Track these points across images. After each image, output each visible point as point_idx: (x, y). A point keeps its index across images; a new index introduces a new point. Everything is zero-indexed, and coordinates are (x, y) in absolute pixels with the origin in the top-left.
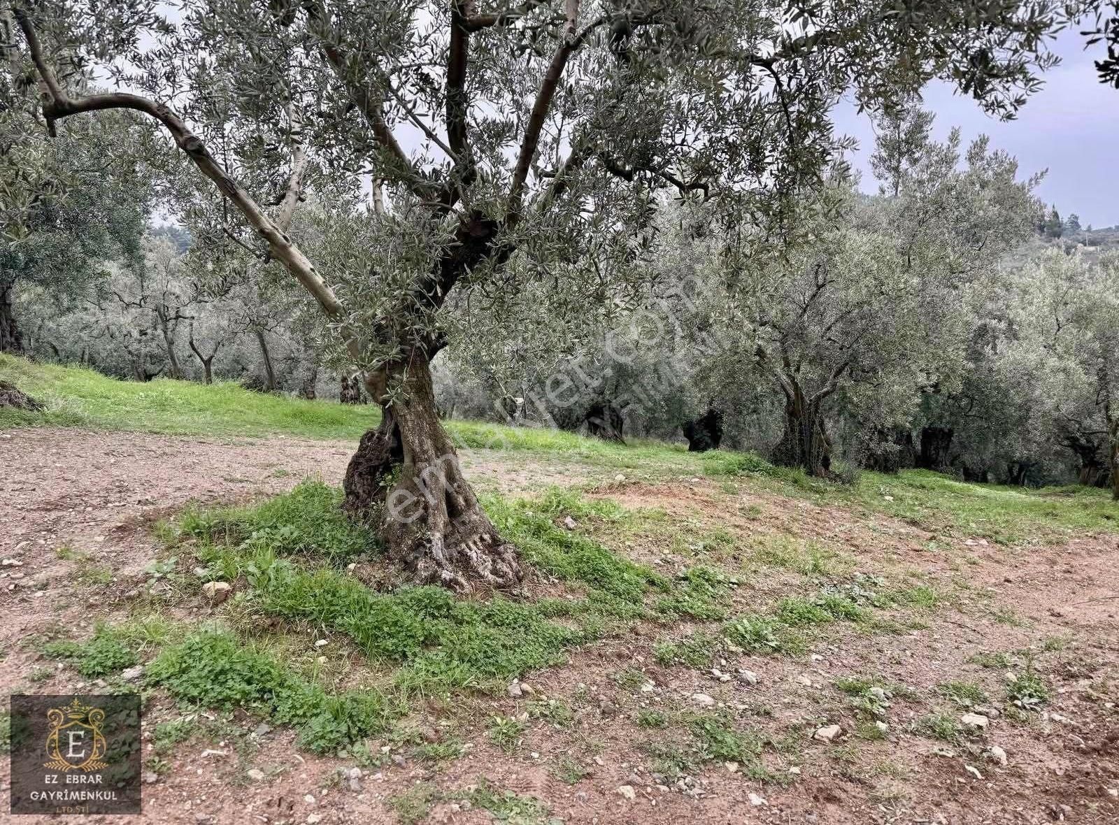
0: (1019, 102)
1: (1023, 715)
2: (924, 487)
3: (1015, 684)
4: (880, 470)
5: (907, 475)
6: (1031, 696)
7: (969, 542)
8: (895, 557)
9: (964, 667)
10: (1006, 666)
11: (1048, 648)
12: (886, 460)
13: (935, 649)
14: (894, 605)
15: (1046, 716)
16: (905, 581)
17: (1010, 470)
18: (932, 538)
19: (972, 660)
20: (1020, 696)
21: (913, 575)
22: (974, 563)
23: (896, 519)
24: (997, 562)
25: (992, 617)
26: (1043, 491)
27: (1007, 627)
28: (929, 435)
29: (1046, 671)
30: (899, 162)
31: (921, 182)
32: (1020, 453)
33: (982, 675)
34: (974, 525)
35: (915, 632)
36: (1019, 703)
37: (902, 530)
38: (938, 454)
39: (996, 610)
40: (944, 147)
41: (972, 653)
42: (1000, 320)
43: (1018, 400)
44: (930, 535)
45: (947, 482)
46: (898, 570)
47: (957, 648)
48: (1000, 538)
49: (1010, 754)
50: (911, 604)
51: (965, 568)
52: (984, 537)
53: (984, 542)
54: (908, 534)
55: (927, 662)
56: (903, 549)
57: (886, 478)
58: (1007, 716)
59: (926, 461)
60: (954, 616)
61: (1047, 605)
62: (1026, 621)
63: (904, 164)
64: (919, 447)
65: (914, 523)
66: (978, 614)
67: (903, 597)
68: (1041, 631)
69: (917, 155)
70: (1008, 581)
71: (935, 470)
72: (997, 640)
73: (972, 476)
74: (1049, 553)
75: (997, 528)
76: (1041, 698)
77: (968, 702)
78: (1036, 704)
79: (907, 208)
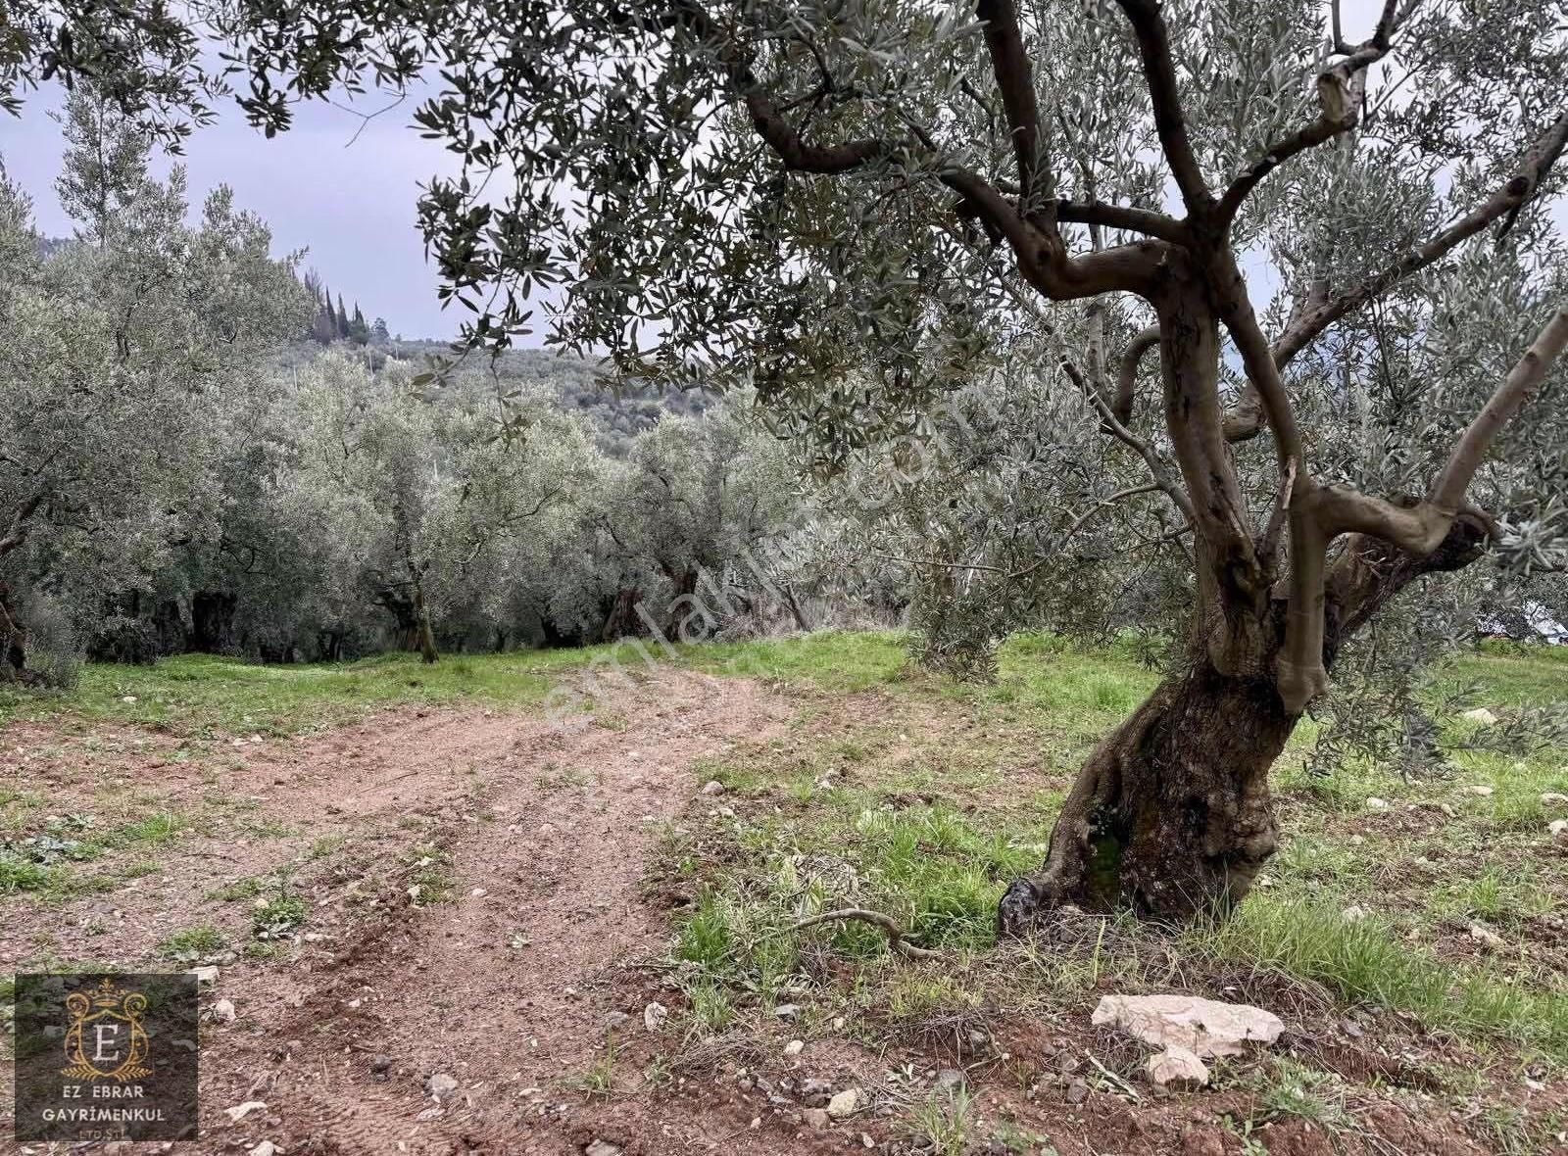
0: (182, 130)
1: (268, 948)
2: (193, 678)
3: (264, 911)
4: (127, 661)
5: (166, 664)
6: (282, 921)
7: (238, 742)
8: (121, 781)
9: (202, 909)
10: (257, 892)
11: (316, 856)
12: (136, 645)
13: (161, 898)
14: (108, 851)
15: (298, 939)
16: (131, 813)
17: (321, 643)
18: (184, 745)
19: (212, 897)
20: (267, 926)
21: (145, 802)
22: (240, 769)
23: (132, 728)
24: (273, 761)
25: (251, 834)
26: (359, 664)
27: (270, 842)
28: (204, 604)
29: (309, 884)
30: (104, 196)
31: (133, 233)
32: (330, 619)
33: (223, 912)
34: (248, 719)
35: (135, 882)
36: (265, 935)
37: (139, 742)
38: (217, 630)
39: (259, 824)
40: (165, 189)
41: (213, 889)
42: (280, 443)
43: (312, 549)
44: (180, 741)
45: (230, 667)
46: (121, 800)
47: (195, 887)
48: (280, 730)
49: (240, 1004)
50: (134, 844)
51: (226, 779)
52: (258, 732)
53: (257, 738)
54: (147, 746)
55: (145, 918)
56: (134, 767)
57: (135, 672)
58: (246, 957)
59: (202, 642)
60: (201, 844)
61: (325, 802)
62: (295, 828)
63: (112, 202)
64: (190, 625)
65: (160, 729)
66: (232, 835)
67: (123, 836)
68: (313, 837)
69: (130, 193)
70: (279, 783)
71: (216, 652)
72: (254, 862)
73: (273, 656)
74: (338, 737)
75: (279, 717)
76: (294, 919)
77: (194, 955)
78: (288, 929)
79: (115, 268)
